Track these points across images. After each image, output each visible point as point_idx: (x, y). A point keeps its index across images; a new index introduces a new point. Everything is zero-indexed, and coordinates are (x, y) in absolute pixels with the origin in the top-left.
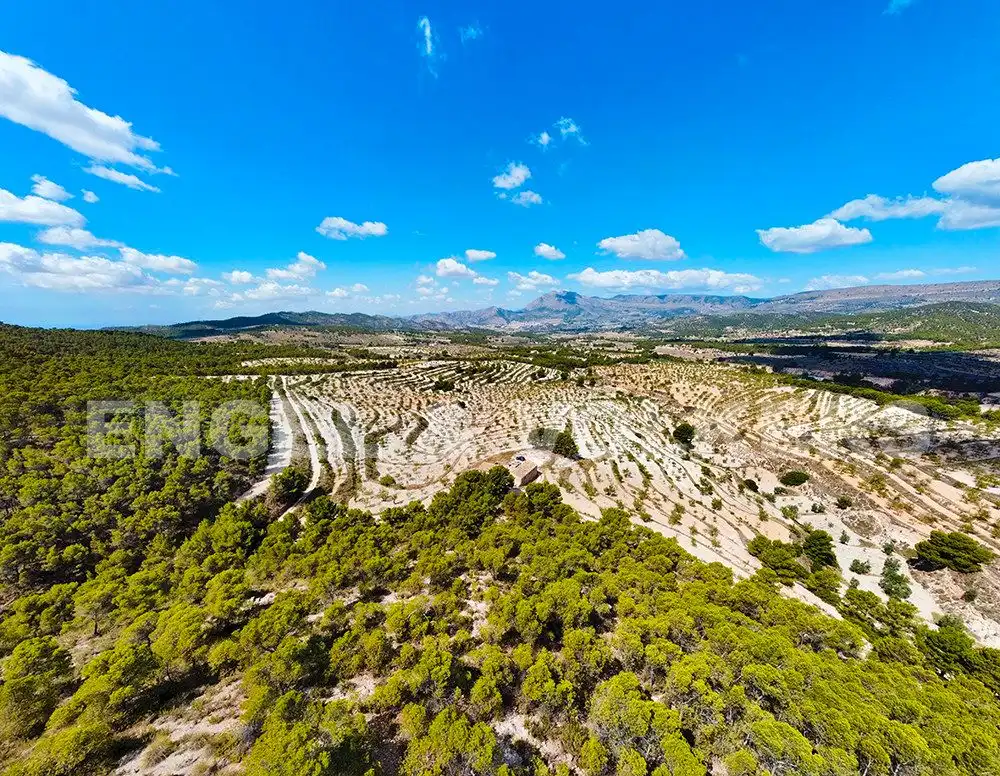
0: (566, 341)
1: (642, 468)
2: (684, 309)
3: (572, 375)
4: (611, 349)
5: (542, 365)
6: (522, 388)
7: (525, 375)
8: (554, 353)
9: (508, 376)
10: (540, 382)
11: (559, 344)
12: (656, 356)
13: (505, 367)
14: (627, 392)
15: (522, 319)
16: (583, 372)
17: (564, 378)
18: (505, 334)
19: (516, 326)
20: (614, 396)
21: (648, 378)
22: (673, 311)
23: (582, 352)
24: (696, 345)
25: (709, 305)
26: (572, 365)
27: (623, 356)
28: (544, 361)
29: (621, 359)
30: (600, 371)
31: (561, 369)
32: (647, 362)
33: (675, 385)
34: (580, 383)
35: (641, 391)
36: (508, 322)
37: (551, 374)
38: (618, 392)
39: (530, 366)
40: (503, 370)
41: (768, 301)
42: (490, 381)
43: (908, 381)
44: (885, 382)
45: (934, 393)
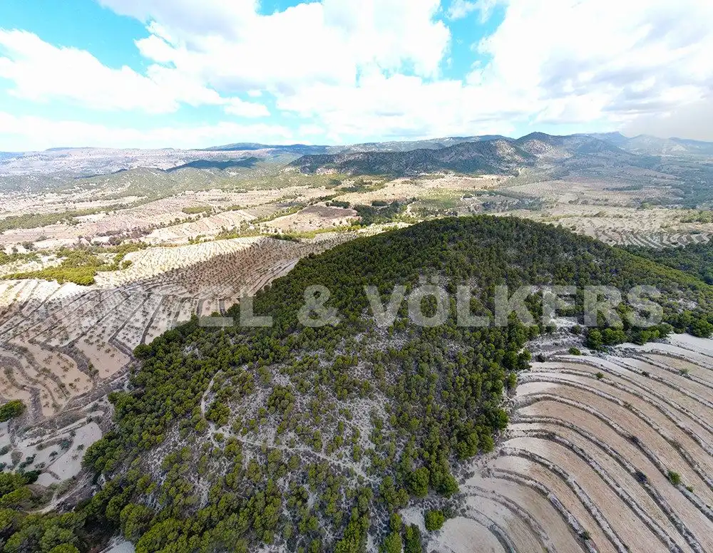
43: (116, 236)
44: (106, 239)
45: (127, 242)
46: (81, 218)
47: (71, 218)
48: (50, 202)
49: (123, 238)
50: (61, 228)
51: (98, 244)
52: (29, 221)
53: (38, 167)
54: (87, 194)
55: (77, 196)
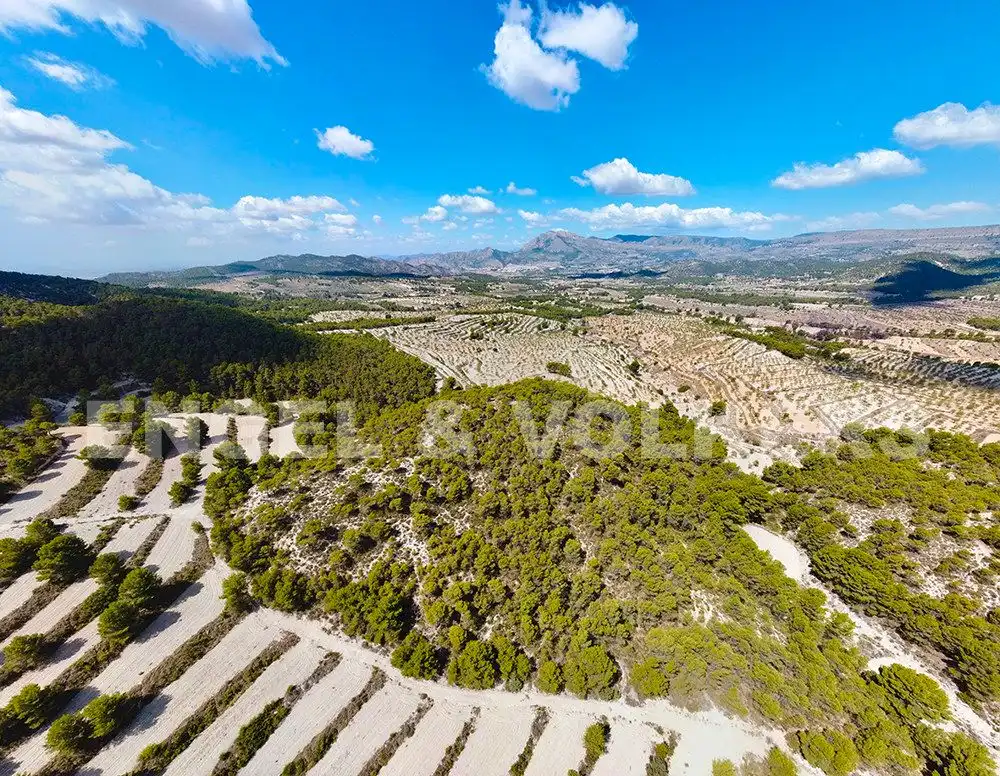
0: (564, 288)
1: (603, 381)
2: (683, 251)
3: (569, 325)
4: (605, 298)
5: (545, 317)
6: (532, 337)
7: (532, 326)
8: (553, 303)
9: (519, 327)
10: (544, 332)
11: (556, 292)
12: (641, 308)
13: (516, 320)
14: (609, 340)
15: (517, 261)
16: (577, 323)
17: (563, 328)
18: (504, 281)
19: (512, 269)
20: (599, 343)
21: (627, 329)
22: (672, 253)
23: (578, 301)
24: (682, 294)
25: (709, 246)
26: (570, 316)
27: (613, 306)
28: (546, 312)
29: (611, 311)
30: (592, 321)
31: (561, 320)
32: (630, 314)
33: (644, 335)
34: (575, 333)
35: (619, 340)
36: (504, 265)
37: (553, 324)
38: (604, 340)
39: (534, 318)
40: (515, 322)
41: (766, 243)
42: (507, 332)
43: (830, 330)
44: (814, 331)
45: (841, 340)
46: (796, 305)
47: (786, 304)
48: (772, 286)
49: (840, 334)
50: (772, 310)
51: (801, 333)
52: (749, 299)
53: (776, 254)
54: (816, 282)
55: (801, 284)
